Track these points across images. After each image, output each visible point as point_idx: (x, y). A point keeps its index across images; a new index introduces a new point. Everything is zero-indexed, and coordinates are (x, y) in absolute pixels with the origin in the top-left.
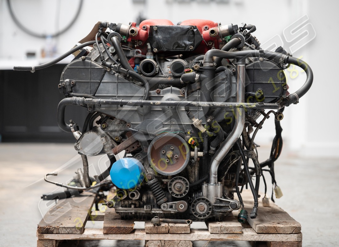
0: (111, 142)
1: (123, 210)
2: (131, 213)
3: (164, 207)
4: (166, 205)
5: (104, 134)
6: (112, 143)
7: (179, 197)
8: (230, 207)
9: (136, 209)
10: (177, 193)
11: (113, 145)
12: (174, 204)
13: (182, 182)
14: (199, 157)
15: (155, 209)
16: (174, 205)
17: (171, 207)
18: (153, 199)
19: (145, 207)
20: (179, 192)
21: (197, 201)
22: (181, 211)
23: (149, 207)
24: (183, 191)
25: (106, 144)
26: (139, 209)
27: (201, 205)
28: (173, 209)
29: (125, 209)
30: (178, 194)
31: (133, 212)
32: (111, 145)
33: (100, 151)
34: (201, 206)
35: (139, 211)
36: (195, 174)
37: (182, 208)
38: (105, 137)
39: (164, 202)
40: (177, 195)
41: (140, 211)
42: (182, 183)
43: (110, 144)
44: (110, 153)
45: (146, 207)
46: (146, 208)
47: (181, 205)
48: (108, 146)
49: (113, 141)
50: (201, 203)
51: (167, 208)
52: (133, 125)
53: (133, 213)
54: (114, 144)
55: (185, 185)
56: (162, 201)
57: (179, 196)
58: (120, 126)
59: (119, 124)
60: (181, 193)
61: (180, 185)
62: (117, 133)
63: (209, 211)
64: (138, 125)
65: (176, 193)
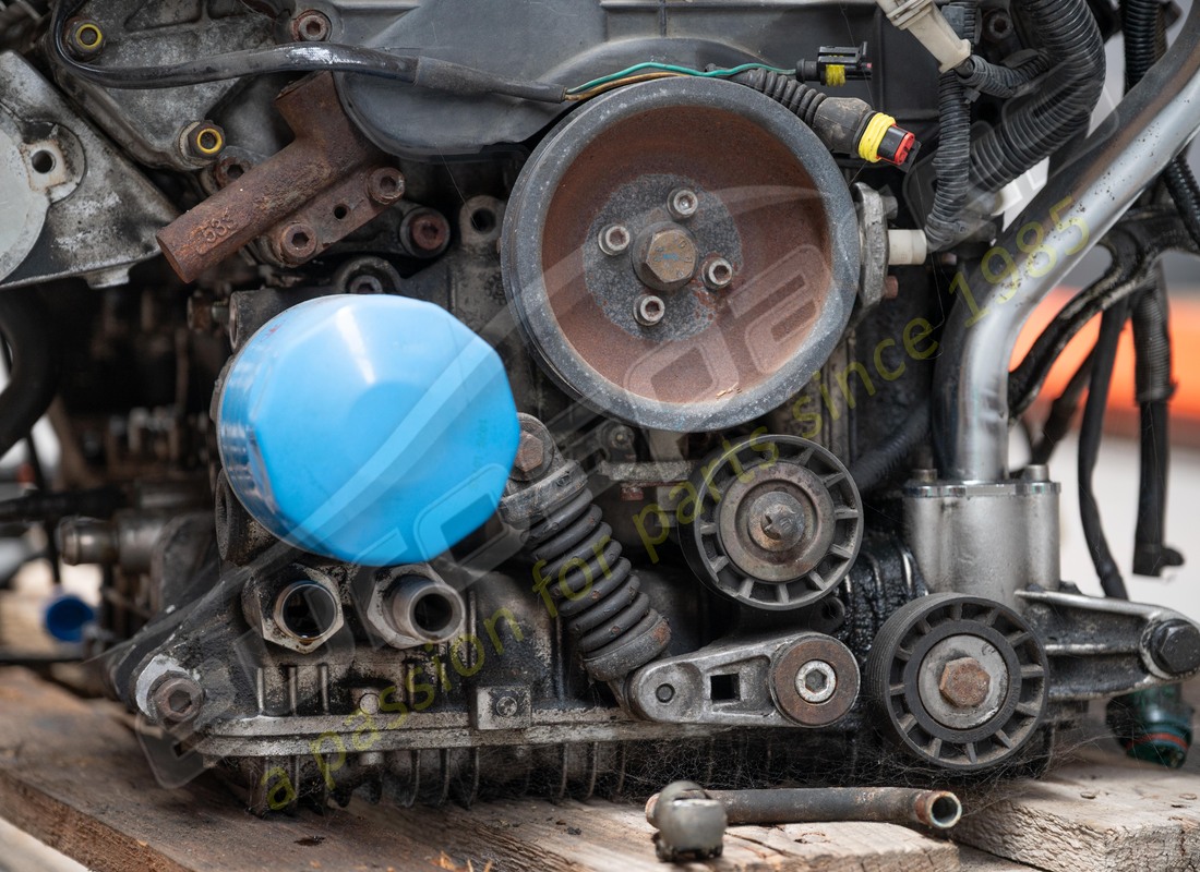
0: (111, 173)
1: (286, 737)
2: (353, 758)
3: (665, 692)
4: (676, 678)
5: (48, 115)
6: (115, 183)
7: (784, 601)
8: (1148, 659)
9: (402, 720)
10: (770, 572)
11: (127, 198)
12: (748, 661)
13: (803, 479)
14: (893, 270)
15: (551, 715)
16: (744, 670)
17: (724, 688)
18: (529, 632)
19: (484, 699)
20: (779, 561)
21: (927, 629)
22: (811, 719)
23: (519, 698)
24: (810, 553)
25: (72, 196)
26: (426, 719)
27: (958, 655)
28: (740, 709)
29: (309, 725)
30: (773, 577)
31: (370, 746)
32: (112, 200)
33: (20, 257)
34: (964, 668)
35: (421, 740)
36: (825, 411)
37: (822, 694)
38: (60, 134)
39: (655, 650)
40: (766, 589)
41: (434, 734)
42: (804, 485)
43: (99, 196)
44: (99, 271)
45: (495, 699)
46: (496, 711)
47: (812, 666)
48: (86, 209)
49: (124, 166)
50: (956, 643)
51: (688, 704)
52: (357, 20)
53: (372, 759)
54: (135, 190)
55: (822, 502)
56: (636, 642)
57: (783, 593)
58: (204, 38)
59: (193, 20)
60: (799, 567)
61: (786, 502)
62: (179, 98)
63: (1022, 707)
64: (399, 23)
65: (759, 574)
